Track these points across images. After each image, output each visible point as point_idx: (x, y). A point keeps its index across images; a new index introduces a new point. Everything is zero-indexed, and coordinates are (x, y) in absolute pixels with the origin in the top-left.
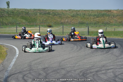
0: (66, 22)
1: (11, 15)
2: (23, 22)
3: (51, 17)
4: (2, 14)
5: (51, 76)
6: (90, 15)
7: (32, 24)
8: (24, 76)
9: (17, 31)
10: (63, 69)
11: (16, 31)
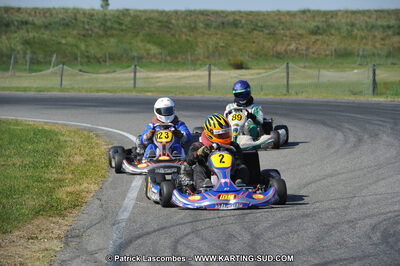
0: (292, 51)
1: (115, 32)
2: (152, 52)
3: (241, 35)
4: (84, 28)
5: (270, 243)
6: (373, 27)
8: (177, 242)
9: (135, 83)
10: (307, 216)
11: (132, 82)
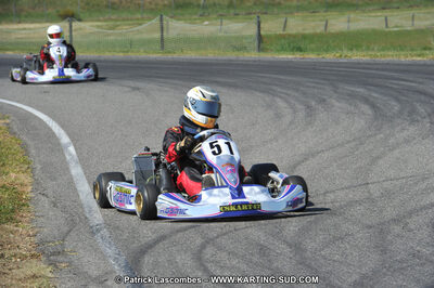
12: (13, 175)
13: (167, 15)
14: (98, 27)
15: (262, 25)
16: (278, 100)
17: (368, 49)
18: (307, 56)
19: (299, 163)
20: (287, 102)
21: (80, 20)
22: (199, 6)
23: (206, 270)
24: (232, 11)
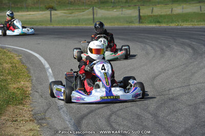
7: (19, 6)
8: (108, 121)
12: (22, 83)
13: (96, 7)
14: (64, 13)
15: (141, 11)
16: (148, 46)
17: (192, 21)
18: (162, 25)
19: (157, 76)
20: (152, 47)
21: (56, 10)
22: (112, 2)
23: (111, 126)
24: (127, 5)
